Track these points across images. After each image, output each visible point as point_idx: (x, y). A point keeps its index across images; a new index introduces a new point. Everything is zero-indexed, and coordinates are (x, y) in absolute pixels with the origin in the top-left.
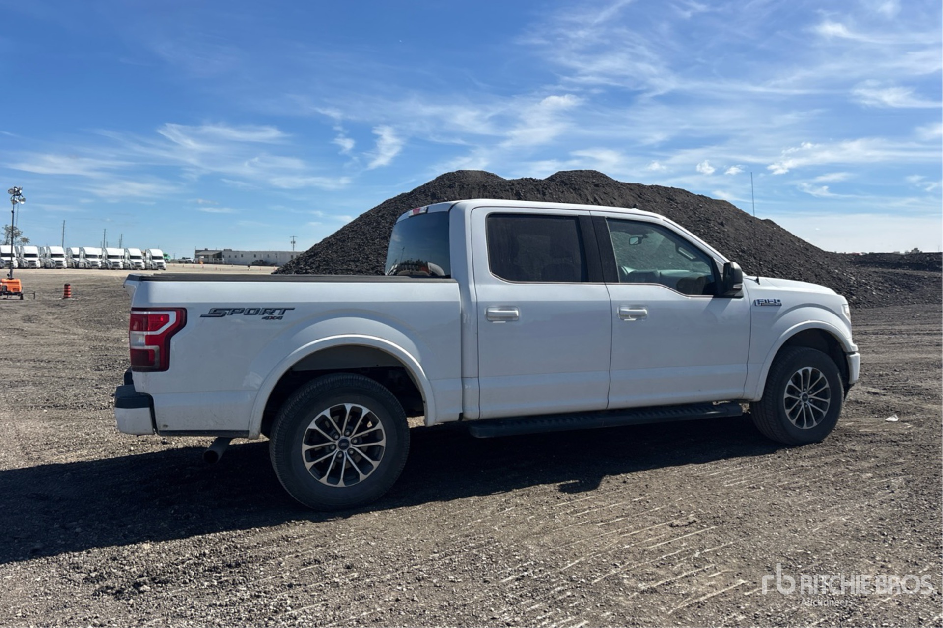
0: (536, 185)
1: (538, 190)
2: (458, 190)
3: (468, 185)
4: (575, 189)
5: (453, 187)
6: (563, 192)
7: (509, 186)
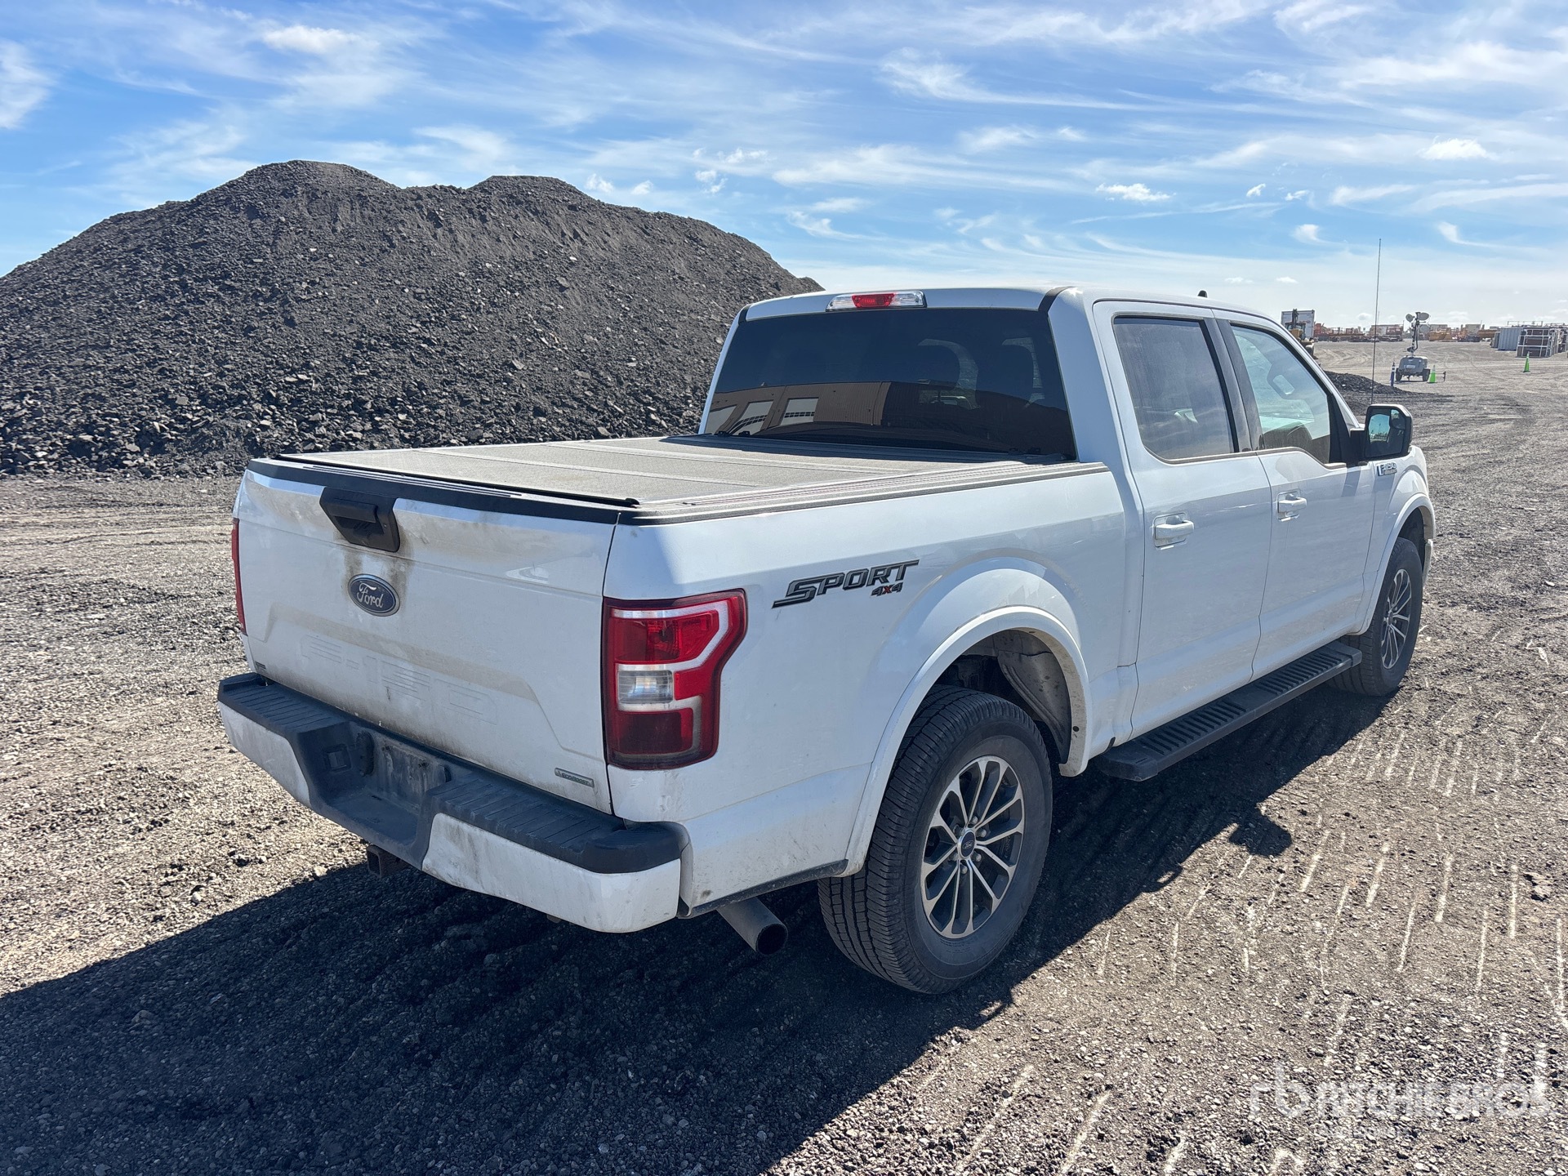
0: (465, 201)
1: (470, 211)
2: (305, 201)
3: (325, 193)
4: (536, 213)
5: (292, 195)
6: (517, 217)
7: (412, 199)
